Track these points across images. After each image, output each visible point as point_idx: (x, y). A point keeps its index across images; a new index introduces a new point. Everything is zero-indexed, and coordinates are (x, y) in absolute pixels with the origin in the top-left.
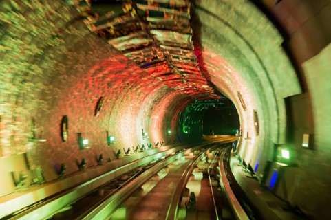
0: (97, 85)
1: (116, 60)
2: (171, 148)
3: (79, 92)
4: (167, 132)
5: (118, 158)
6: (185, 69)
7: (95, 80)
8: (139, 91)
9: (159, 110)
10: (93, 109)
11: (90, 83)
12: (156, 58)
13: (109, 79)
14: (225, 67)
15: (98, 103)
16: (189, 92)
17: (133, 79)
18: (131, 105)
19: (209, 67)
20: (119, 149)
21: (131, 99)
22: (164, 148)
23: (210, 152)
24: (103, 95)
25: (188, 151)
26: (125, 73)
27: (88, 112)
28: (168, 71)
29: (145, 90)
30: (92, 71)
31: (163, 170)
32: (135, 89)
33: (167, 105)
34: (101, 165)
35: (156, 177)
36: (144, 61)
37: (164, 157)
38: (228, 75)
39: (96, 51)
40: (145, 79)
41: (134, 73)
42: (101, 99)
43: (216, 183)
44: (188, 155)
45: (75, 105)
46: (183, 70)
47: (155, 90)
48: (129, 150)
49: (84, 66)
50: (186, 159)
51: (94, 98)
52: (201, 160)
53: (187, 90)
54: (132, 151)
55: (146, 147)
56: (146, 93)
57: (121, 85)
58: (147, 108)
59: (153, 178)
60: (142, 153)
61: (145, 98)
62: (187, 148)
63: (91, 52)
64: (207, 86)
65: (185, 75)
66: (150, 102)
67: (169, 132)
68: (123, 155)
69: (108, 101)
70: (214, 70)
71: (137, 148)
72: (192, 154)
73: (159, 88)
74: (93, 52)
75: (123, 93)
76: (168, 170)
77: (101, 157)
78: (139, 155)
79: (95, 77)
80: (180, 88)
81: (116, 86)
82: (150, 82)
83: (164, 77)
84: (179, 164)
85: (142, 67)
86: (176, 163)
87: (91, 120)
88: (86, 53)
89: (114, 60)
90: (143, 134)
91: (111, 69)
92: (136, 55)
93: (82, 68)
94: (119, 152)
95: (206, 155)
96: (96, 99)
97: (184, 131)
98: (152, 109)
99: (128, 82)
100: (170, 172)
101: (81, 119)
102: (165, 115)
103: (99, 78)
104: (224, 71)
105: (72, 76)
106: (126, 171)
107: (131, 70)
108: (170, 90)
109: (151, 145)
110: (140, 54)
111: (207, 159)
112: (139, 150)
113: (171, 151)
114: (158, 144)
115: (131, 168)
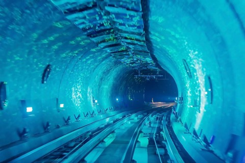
0: (42, 52)
1: (60, 26)
2: (118, 113)
3: (21, 57)
4: (115, 99)
5: (67, 124)
6: (131, 39)
7: (39, 46)
8: (89, 62)
9: (108, 80)
10: (40, 76)
11: (34, 48)
12: (103, 25)
13: (55, 47)
14: (173, 33)
15: (45, 70)
16: (134, 65)
17: (82, 50)
18: (82, 75)
19: (155, 37)
20: (69, 115)
21: (82, 70)
22: (112, 113)
23: (152, 116)
24: (51, 63)
25: (133, 116)
26: (73, 42)
27: (34, 79)
28: (115, 42)
29: (95, 61)
30: (35, 35)
31: (111, 135)
32: (84, 60)
33: (115, 77)
34: (48, 132)
35: (103, 143)
36: (90, 28)
37: (112, 122)
38: (174, 42)
39: (34, 11)
40: (94, 50)
41: (82, 43)
42: (48, 66)
43: (163, 151)
44: (133, 119)
45: (17, 70)
46: (129, 41)
47: (104, 62)
48: (79, 116)
49: (22, 28)
50: (131, 123)
51: (41, 66)
52: (145, 125)
53: (132, 63)
54: (82, 117)
55: (96, 112)
56: (96, 64)
57: (70, 54)
58: (97, 79)
59: (100, 145)
60: (92, 119)
61: (95, 69)
62: (132, 113)
63: (28, 11)
64: (150, 59)
65: (131, 46)
66: (100, 73)
67: (117, 99)
68: (73, 120)
69: (57, 69)
70: (159, 40)
71: (87, 114)
72: (136, 118)
73: (107, 60)
74: (32, 11)
75: (73, 63)
76: (115, 135)
77: (48, 125)
78: (89, 120)
79: (39, 43)
80: (126, 61)
81: (64, 55)
82: (99, 53)
83: (111, 48)
84: (126, 128)
85: (89, 35)
86: (123, 127)
87: (38, 88)
88: (23, 12)
89: (59, 25)
90: (94, 101)
91: (57, 35)
92: (80, 18)
93: (20, 30)
94: (69, 119)
95: (148, 119)
96: (42, 66)
97: (129, 98)
98: (101, 79)
99: (77, 52)
100: (117, 137)
101: (26, 86)
102: (114, 85)
103: (45, 44)
104: (170, 39)
105: (8, 38)
106: (74, 137)
107: (79, 39)
108: (117, 63)
109: (100, 111)
110: (85, 18)
111: (150, 123)
112: (89, 115)
113: (119, 116)
114: (107, 109)
115: (79, 134)
